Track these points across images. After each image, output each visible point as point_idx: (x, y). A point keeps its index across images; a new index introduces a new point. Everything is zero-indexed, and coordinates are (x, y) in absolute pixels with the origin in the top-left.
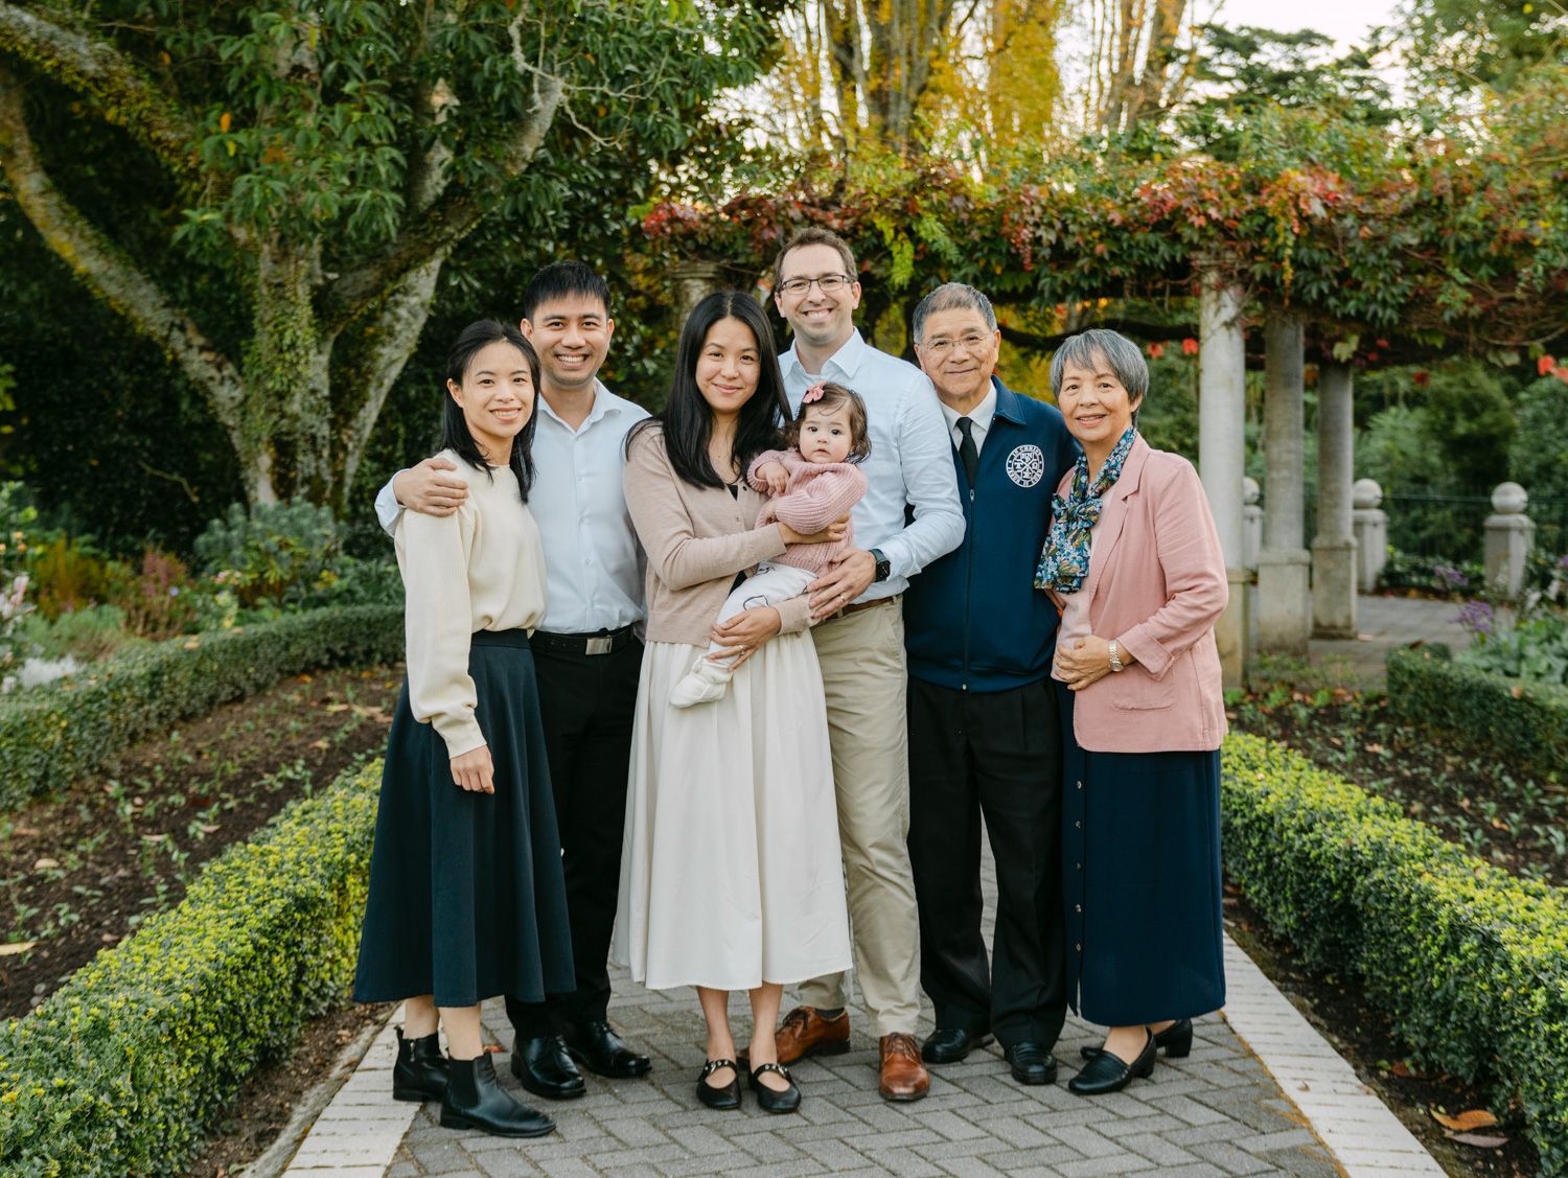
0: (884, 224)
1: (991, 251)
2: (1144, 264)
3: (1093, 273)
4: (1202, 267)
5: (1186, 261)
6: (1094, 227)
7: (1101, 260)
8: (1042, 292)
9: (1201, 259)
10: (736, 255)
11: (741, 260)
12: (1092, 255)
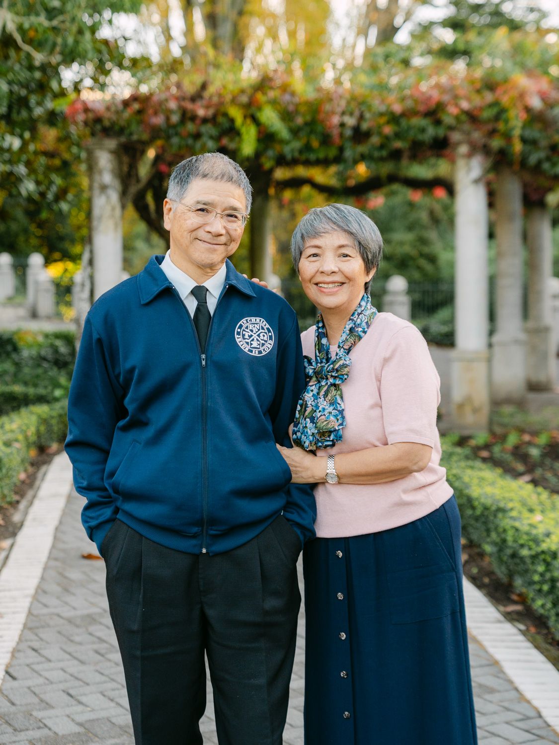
0: (236, 114)
1: (311, 132)
2: (416, 140)
3: (382, 147)
4: (457, 142)
5: (446, 138)
6: (381, 115)
7: (387, 137)
8: (346, 158)
9: (455, 136)
10: (131, 134)
11: (135, 137)
12: (380, 133)
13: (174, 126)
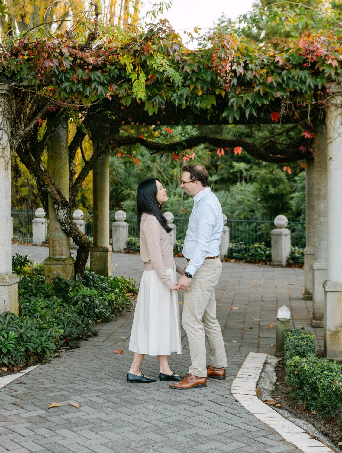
0: (126, 60)
1: (197, 79)
2: (296, 90)
3: (266, 95)
4: (333, 93)
5: (324, 88)
6: (264, 66)
7: (271, 87)
8: (232, 106)
10: (21, 80)
12: (264, 84)
13: (66, 72)
